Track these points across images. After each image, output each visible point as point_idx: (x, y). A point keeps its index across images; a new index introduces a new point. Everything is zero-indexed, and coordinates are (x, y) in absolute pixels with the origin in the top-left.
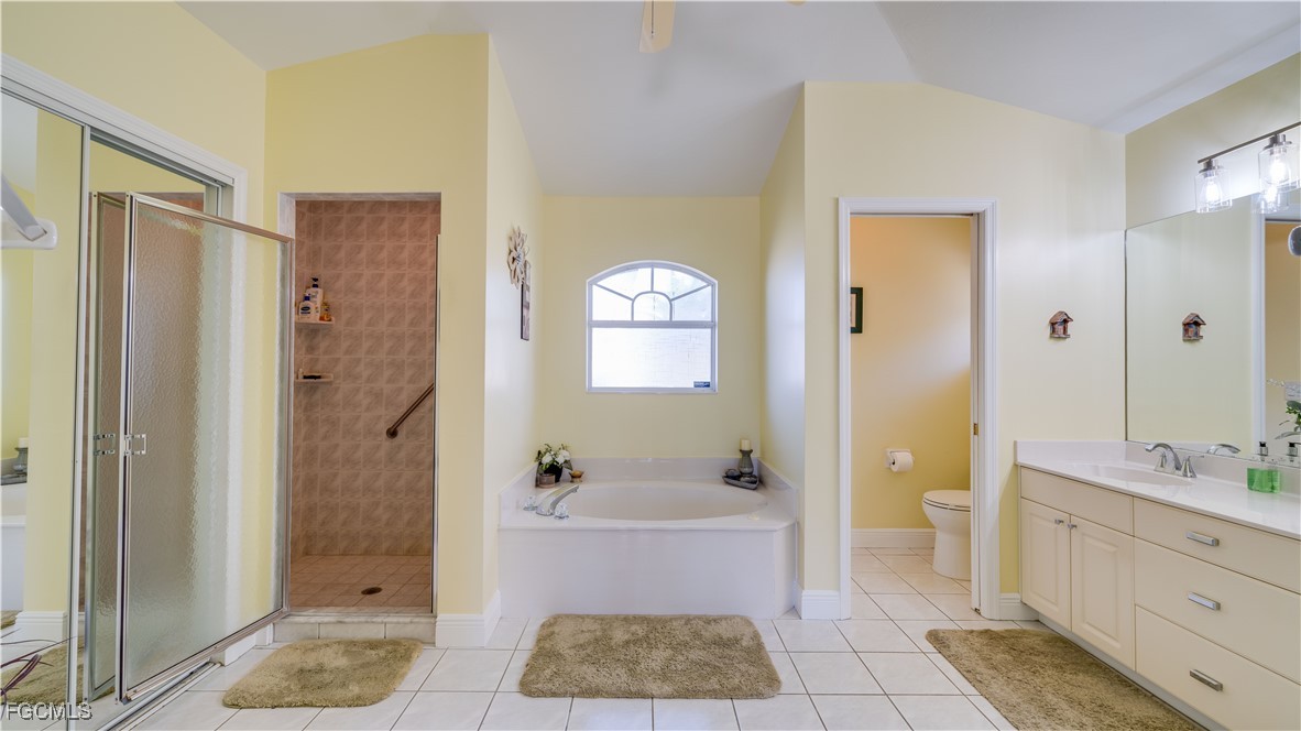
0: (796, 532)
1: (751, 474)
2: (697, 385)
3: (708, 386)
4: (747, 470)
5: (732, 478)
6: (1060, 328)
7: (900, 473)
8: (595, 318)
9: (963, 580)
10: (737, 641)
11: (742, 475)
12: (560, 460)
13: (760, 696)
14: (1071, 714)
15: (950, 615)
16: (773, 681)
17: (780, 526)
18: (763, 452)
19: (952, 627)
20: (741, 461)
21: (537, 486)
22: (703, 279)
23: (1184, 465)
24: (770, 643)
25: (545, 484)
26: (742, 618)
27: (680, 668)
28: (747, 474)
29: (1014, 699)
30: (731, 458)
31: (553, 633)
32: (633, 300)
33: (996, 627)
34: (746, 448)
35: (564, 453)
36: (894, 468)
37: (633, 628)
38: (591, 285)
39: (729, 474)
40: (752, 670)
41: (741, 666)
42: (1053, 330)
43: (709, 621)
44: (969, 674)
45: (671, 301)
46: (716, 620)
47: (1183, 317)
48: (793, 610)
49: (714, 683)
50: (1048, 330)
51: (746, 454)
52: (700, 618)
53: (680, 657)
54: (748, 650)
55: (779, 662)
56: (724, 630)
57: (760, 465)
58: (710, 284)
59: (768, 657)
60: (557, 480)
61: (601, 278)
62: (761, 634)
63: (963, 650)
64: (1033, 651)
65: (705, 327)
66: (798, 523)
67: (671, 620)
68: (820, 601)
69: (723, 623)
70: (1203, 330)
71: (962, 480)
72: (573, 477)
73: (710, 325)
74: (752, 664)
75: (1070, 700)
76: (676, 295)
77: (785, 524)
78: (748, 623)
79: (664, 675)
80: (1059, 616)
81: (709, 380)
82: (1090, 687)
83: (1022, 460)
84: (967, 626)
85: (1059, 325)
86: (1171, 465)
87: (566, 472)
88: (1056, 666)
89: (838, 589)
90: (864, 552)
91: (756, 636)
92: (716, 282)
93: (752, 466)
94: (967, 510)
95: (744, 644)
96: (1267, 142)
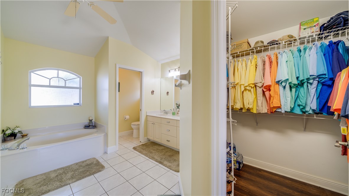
0: (106, 136)
1: (92, 125)
2: (74, 104)
3: (78, 104)
4: (91, 124)
5: (87, 127)
6: (153, 93)
7: (127, 120)
8: (32, 83)
9: (138, 137)
10: (92, 163)
11: (90, 126)
12: (16, 131)
13: (100, 171)
14: (154, 152)
15: (136, 144)
16: (103, 167)
17: (103, 135)
18: (96, 119)
19: (137, 145)
20: (89, 122)
21: (3, 142)
22: (77, 76)
23: (166, 113)
24: (101, 161)
25: (8, 140)
26: (93, 158)
27: (77, 174)
28: (91, 125)
29: (147, 153)
30: (86, 122)
31: (23, 185)
32: (50, 79)
33: (143, 143)
34: (91, 119)
35: (18, 129)
36: (126, 119)
37: (58, 172)
38: (30, 72)
39: (86, 126)
40: (97, 167)
41: (94, 168)
42: (152, 93)
43: (83, 162)
44: (140, 152)
45: (65, 81)
46: (85, 161)
47: (167, 92)
48: (106, 153)
49: (88, 173)
50: (151, 93)
51: (91, 121)
52: (80, 162)
53: (76, 172)
54: (96, 164)
55: (104, 163)
56: (88, 162)
57: (95, 123)
58: (79, 77)
59: (101, 163)
60: (15, 138)
61: (35, 71)
62: (98, 160)
63: (139, 148)
64: (149, 145)
65: (77, 89)
66: (107, 134)
67: (71, 166)
68: (112, 149)
69: (88, 161)
70: (169, 94)
71: (138, 120)
72: (23, 136)
73: (80, 88)
74: (97, 166)
75: (154, 150)
76: (67, 79)
77: (104, 134)
78: (94, 158)
79: (72, 178)
80: (152, 138)
81: (79, 103)
82: (156, 147)
83: (147, 115)
84: (139, 145)
85: (153, 92)
86: (165, 113)
87: (19, 135)
88: (152, 146)
89: (116, 145)
90: (120, 137)
91: (97, 160)
92: (81, 77)
93: (93, 123)
94: (139, 125)
95: (94, 163)
96: (174, 70)
